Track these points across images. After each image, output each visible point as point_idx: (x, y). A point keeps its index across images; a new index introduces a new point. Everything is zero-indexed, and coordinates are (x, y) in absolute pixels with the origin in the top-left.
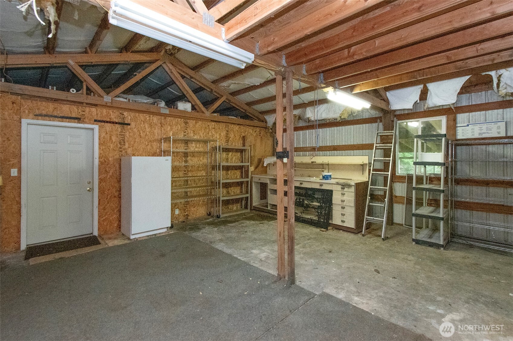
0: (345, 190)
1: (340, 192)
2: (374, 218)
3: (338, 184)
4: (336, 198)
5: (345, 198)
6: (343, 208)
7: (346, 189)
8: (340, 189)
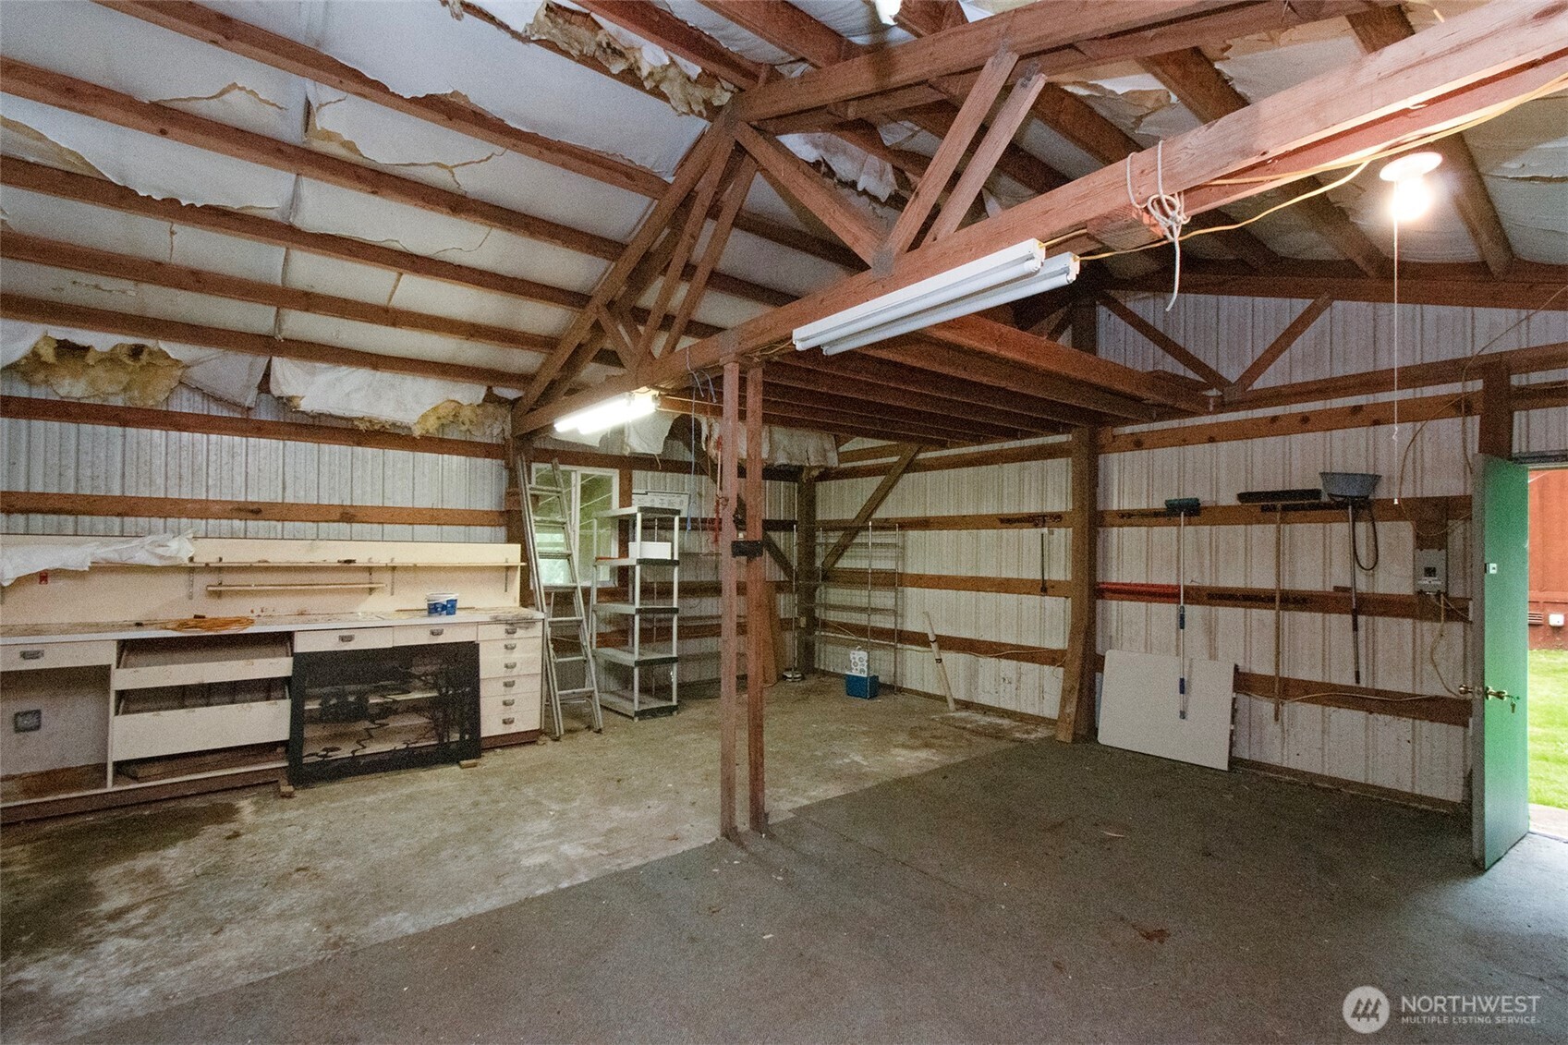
0: (516, 636)
1: (502, 645)
2: (576, 691)
3: (496, 621)
4: (491, 663)
5: (515, 656)
6: (508, 685)
7: (520, 633)
8: (504, 635)
